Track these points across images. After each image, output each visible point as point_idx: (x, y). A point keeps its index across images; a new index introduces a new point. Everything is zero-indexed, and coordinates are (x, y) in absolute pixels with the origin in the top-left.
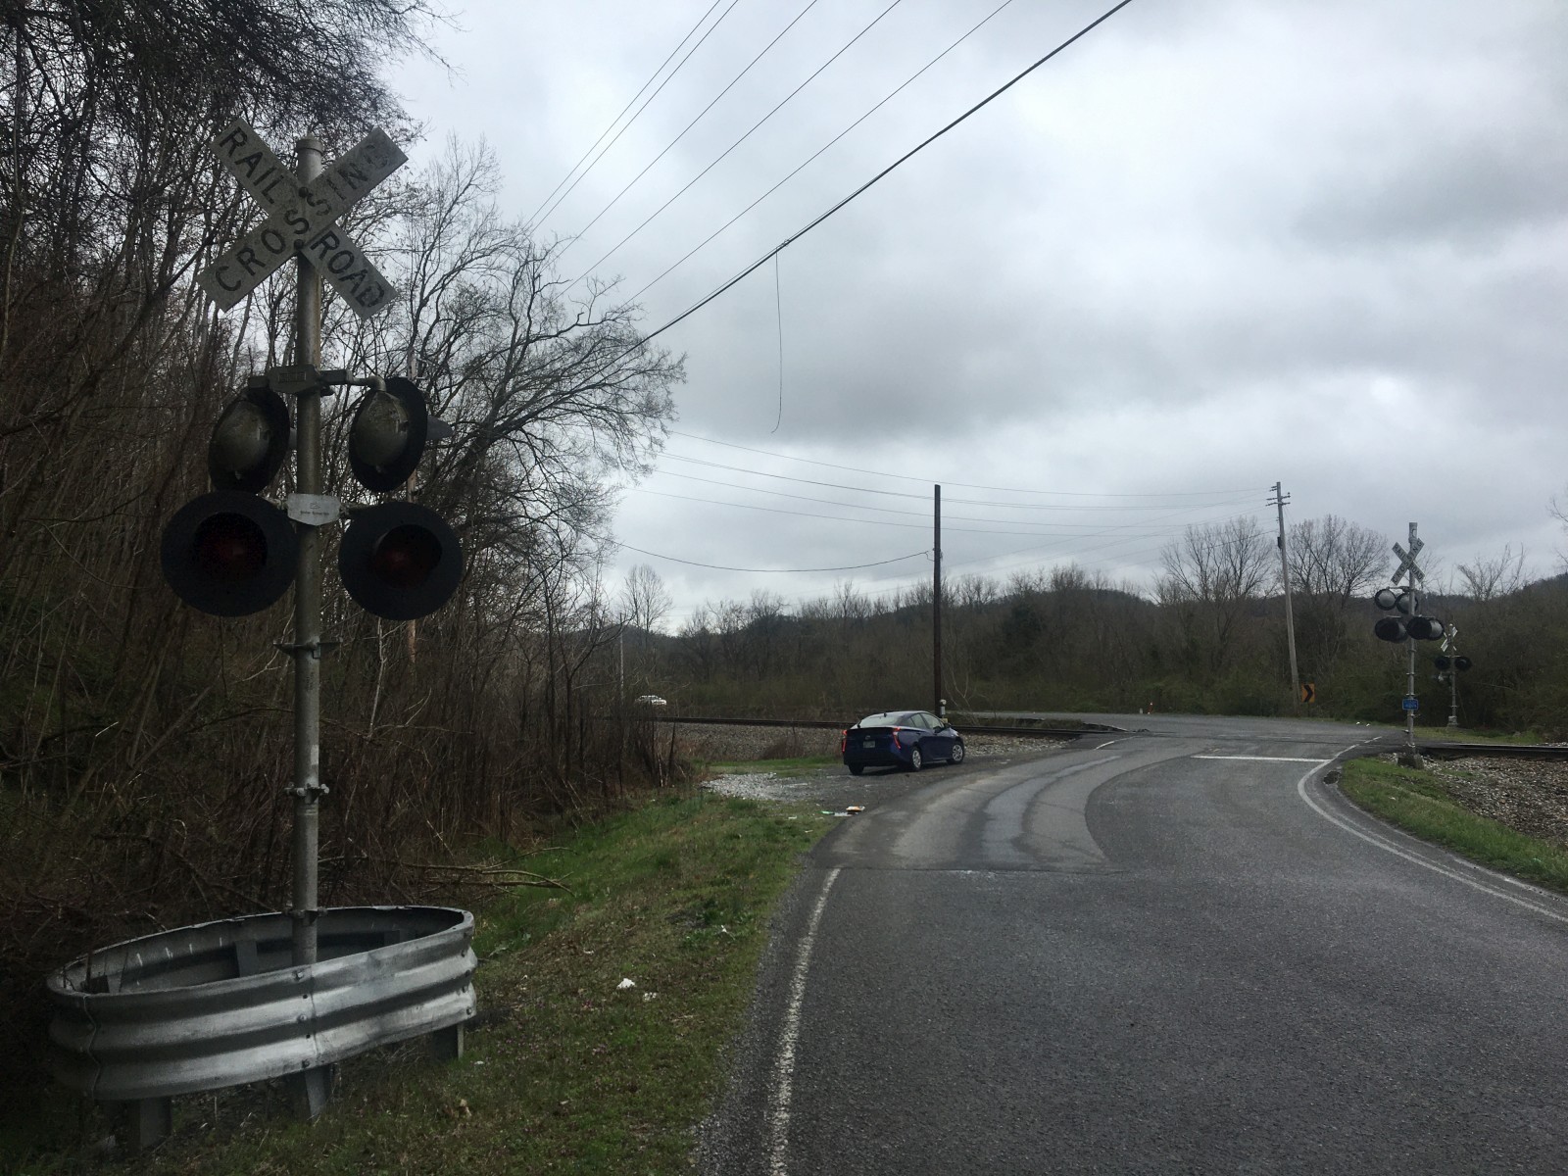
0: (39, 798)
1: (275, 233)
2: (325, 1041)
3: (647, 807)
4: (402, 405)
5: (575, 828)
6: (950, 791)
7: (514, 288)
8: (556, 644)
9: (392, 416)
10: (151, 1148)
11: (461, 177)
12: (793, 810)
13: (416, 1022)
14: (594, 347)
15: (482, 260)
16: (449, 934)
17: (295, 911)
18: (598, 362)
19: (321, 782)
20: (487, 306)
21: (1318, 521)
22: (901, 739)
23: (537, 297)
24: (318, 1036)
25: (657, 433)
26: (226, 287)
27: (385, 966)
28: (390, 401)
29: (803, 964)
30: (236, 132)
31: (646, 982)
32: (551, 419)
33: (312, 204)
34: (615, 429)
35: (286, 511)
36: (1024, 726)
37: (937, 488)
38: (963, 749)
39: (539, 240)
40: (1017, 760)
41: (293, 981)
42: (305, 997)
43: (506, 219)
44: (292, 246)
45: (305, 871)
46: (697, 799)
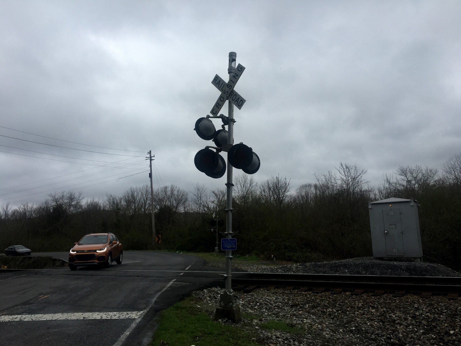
21: (169, 186)
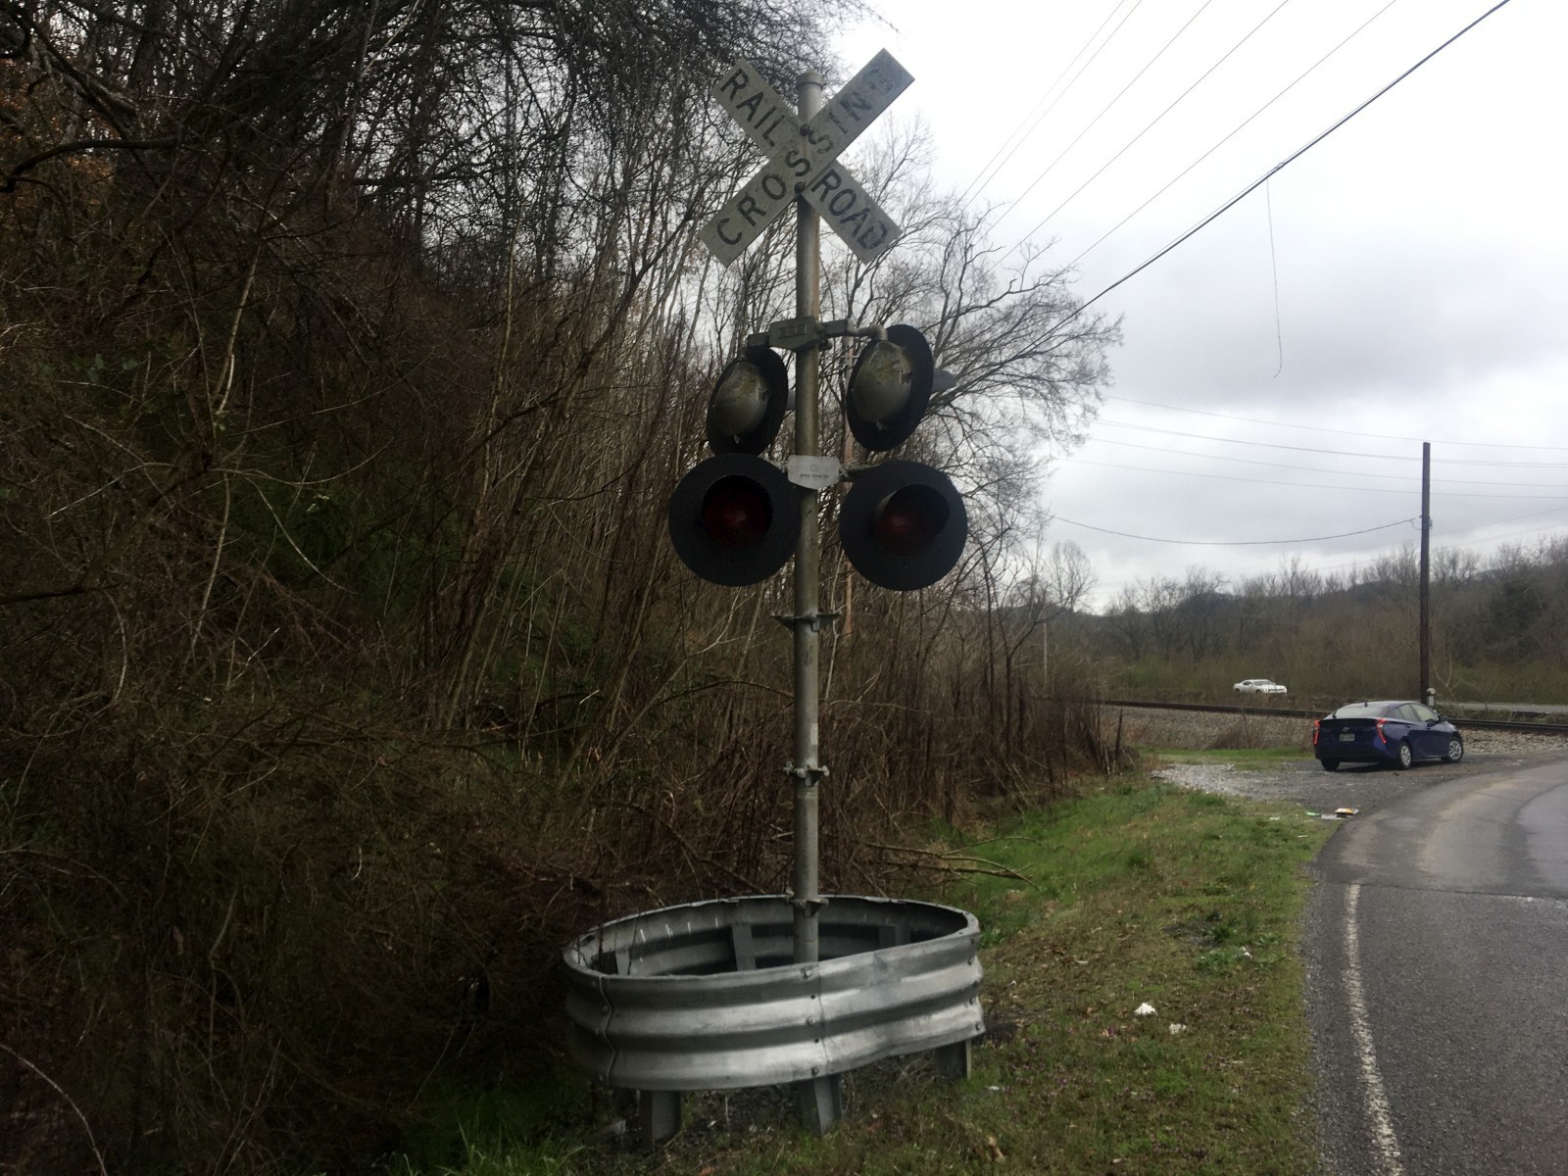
0: (535, 760)
1: (776, 178)
2: (835, 1048)
3: (1097, 796)
4: (905, 353)
5: (1020, 812)
6: (1461, 795)
7: (945, 261)
8: (996, 621)
9: (895, 366)
10: (663, 1141)
11: (896, 153)
12: (1274, 810)
13: (923, 1034)
14: (1024, 314)
15: (916, 235)
16: (956, 939)
17: (797, 901)
18: (1029, 329)
19: (821, 763)
20: (920, 281)
22: (1387, 733)
23: (969, 268)
24: (827, 1041)
25: (1090, 401)
26: (727, 241)
27: (891, 970)
28: (892, 350)
29: (1358, 1006)
30: (737, 74)
31: (1171, 1009)
32: (982, 391)
33: (813, 142)
34: (1046, 399)
35: (786, 473)
36: (1523, 720)
37: (1426, 447)
38: (1462, 745)
39: (972, 210)
40: (1531, 762)
41: (801, 980)
42: (813, 997)
43: (939, 192)
44: (793, 188)
45: (805, 858)
46: (1152, 789)
